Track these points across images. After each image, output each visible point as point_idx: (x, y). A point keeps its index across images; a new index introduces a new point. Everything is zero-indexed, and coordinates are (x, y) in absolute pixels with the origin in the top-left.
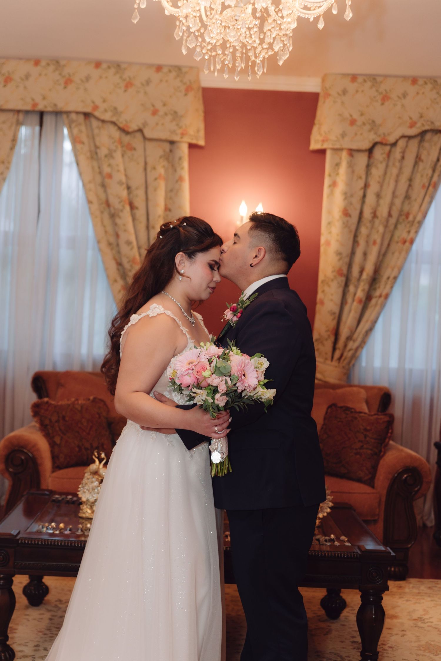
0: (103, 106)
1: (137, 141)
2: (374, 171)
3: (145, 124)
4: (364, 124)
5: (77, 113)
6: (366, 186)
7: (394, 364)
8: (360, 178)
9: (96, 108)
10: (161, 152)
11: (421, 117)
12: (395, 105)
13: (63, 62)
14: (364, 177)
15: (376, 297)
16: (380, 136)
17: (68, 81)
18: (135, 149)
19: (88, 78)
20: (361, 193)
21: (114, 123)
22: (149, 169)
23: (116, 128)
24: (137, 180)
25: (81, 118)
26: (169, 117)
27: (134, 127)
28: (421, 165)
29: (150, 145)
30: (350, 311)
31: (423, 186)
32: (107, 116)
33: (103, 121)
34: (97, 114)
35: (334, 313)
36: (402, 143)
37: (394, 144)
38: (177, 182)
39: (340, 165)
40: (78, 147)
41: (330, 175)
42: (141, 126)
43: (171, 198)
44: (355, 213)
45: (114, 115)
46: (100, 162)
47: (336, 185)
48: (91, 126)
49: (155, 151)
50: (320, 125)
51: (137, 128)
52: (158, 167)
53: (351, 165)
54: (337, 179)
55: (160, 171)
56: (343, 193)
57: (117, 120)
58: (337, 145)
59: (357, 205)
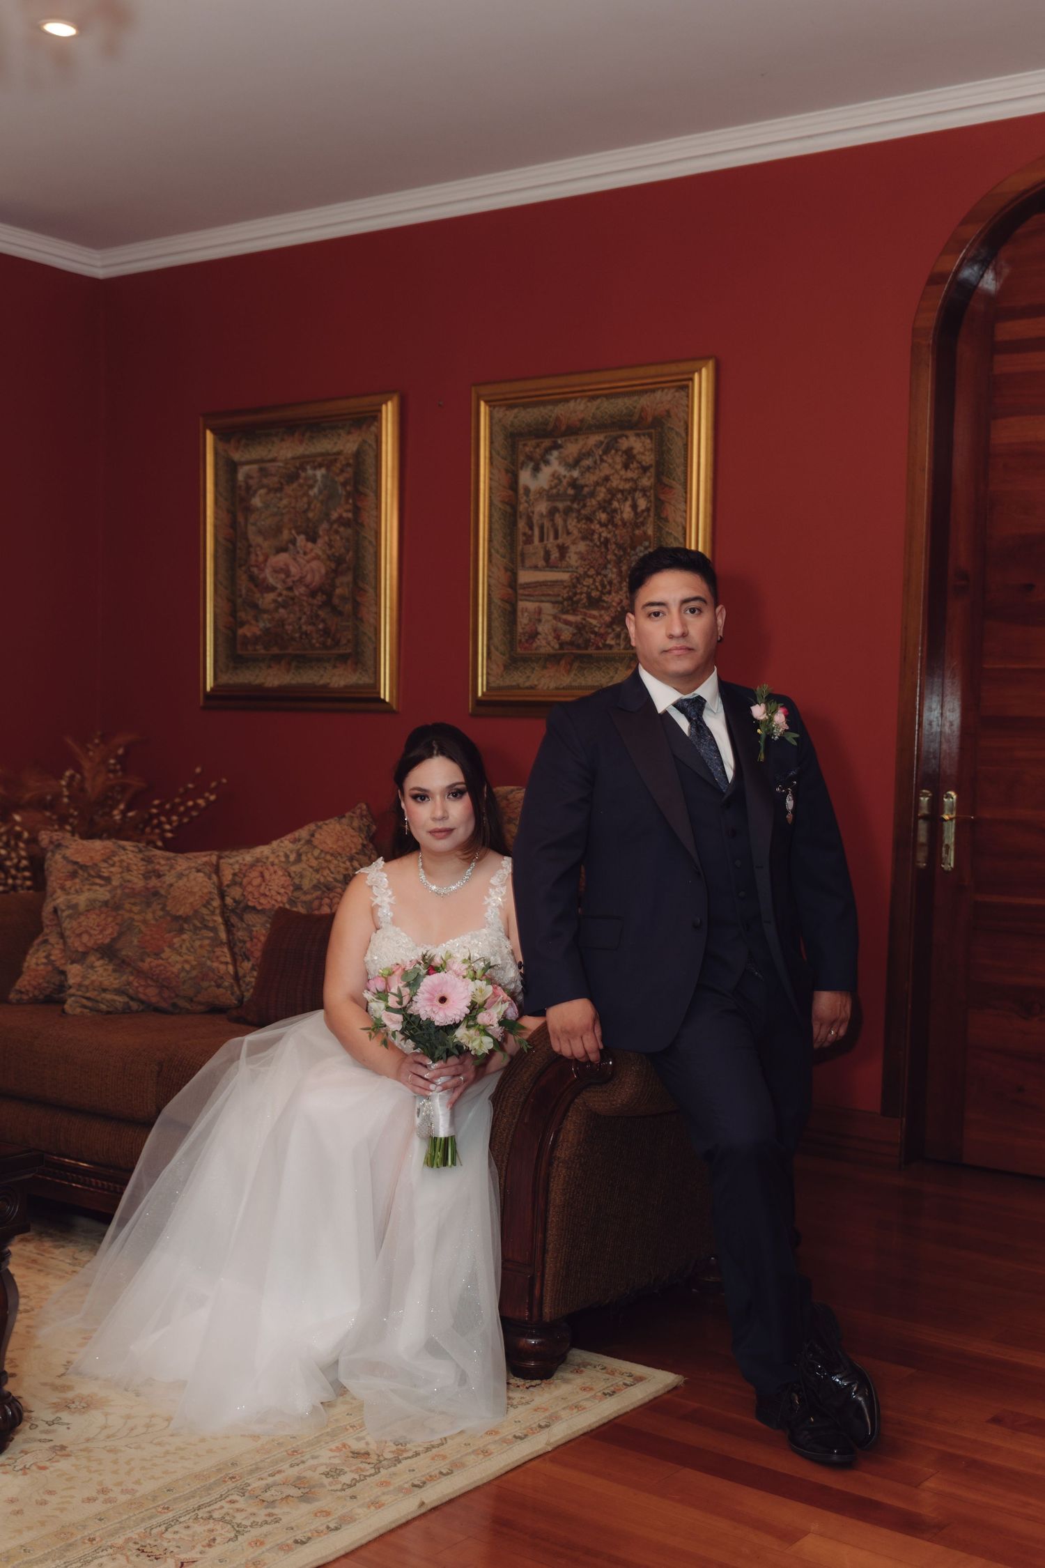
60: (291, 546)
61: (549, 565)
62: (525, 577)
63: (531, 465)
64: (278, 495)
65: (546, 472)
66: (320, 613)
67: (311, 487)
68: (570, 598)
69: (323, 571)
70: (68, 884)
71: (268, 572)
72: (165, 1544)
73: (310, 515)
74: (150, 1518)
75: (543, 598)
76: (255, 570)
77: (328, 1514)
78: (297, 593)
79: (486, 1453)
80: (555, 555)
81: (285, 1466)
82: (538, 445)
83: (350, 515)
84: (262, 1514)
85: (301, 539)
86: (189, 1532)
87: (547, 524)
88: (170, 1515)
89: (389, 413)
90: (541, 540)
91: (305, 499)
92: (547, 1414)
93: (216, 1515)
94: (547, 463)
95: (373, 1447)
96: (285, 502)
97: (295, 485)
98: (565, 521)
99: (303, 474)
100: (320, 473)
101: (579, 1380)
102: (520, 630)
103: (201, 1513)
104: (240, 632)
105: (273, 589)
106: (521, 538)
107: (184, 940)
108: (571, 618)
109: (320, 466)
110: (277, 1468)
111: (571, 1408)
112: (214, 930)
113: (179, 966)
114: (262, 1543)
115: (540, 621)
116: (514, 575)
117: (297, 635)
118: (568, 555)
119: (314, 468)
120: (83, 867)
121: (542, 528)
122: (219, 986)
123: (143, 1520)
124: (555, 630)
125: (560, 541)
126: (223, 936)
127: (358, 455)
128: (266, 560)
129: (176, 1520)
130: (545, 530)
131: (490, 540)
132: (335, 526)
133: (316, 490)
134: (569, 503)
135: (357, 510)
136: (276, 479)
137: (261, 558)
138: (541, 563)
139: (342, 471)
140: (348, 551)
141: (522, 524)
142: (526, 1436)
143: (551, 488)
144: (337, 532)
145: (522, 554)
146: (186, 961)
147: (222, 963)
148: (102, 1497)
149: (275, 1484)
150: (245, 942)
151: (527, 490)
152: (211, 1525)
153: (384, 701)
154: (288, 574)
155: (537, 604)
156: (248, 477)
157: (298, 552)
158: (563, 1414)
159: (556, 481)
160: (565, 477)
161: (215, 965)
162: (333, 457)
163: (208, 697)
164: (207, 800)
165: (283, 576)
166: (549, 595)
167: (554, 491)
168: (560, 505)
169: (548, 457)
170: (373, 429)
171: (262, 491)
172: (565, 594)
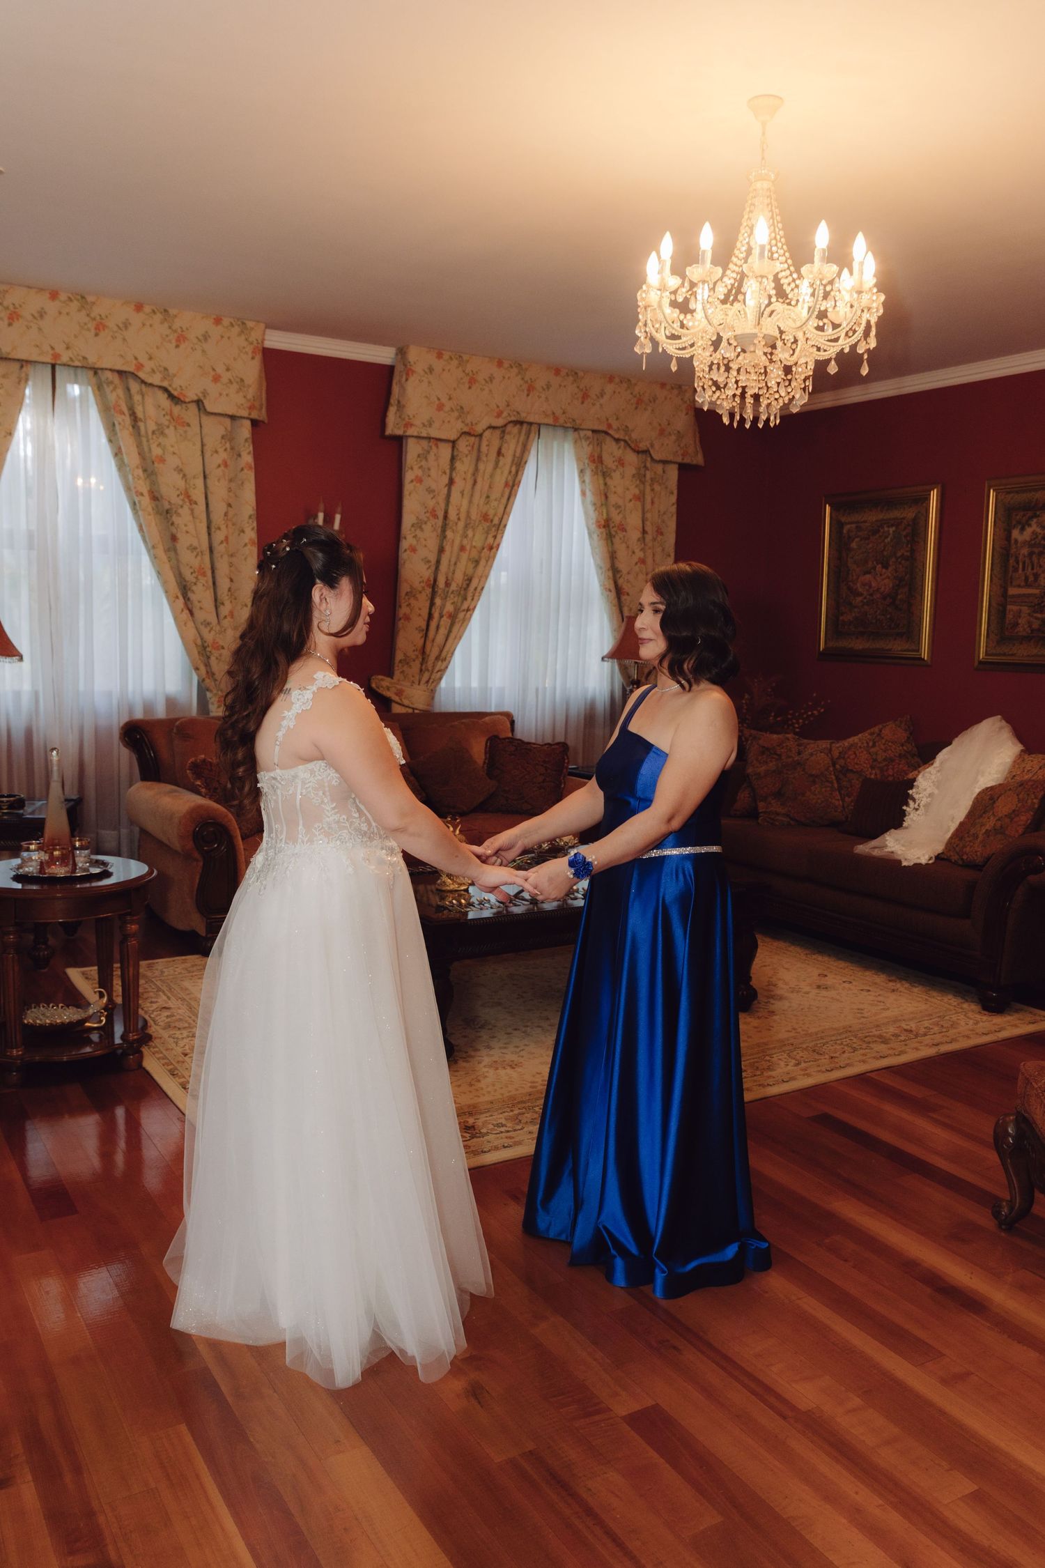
0: (148, 365)
1: (191, 414)
2: (458, 465)
3: (205, 393)
4: (452, 410)
5: (112, 370)
6: (451, 482)
7: (475, 684)
8: (445, 473)
9: (140, 366)
10: (221, 431)
11: (508, 406)
12: (482, 390)
13: (90, 299)
14: (448, 471)
15: (464, 610)
16: (467, 425)
17: (100, 327)
18: (188, 425)
19: (126, 325)
20: (445, 490)
21: (165, 390)
22: (207, 455)
23: (166, 395)
24: (195, 467)
25: (115, 378)
26: (235, 386)
27: (191, 395)
28: (502, 460)
29: (206, 420)
30: (438, 627)
31: (506, 484)
32: (156, 379)
33: (151, 385)
34: (141, 374)
35: (423, 630)
36: (487, 434)
37: (480, 436)
38: (242, 469)
39: (423, 456)
40: (118, 419)
41: (412, 468)
42: (201, 395)
43: (230, 490)
44: (441, 514)
45: (164, 378)
46: (144, 440)
47: (419, 480)
48: (128, 390)
49: (214, 430)
50: (400, 406)
51: (195, 398)
52: (221, 450)
53: (437, 457)
54: (420, 473)
55: (223, 455)
56: (430, 491)
57: (170, 386)
58: (424, 434)
59: (443, 506)
60: (872, 570)
61: (1028, 585)
62: (1012, 591)
63: (1020, 527)
64: (867, 542)
65: (1029, 531)
66: (888, 608)
67: (887, 537)
68: (1039, 604)
69: (891, 585)
70: (760, 758)
71: (858, 585)
72: (824, 1050)
73: (885, 553)
74: (816, 1040)
75: (1024, 604)
76: (851, 584)
77: (894, 1049)
78: (875, 597)
79: (968, 1037)
80: (1031, 579)
81: (873, 1030)
82: (1024, 515)
83: (908, 554)
84: (864, 1046)
85: (879, 567)
86: (832, 1047)
87: (1027, 561)
88: (824, 1041)
89: (934, 495)
90: (1023, 570)
91: (882, 544)
92: (999, 1026)
93: (845, 1043)
94: (1030, 525)
95: (914, 1029)
96: (870, 546)
97: (878, 535)
98: (1039, 559)
99: (882, 530)
100: (892, 530)
101: (1016, 1016)
102: (1007, 622)
103: (838, 1042)
104: (841, 618)
105: (862, 595)
106: (1011, 569)
107: (816, 788)
108: (1039, 615)
109: (892, 525)
110: (870, 1030)
111: (1012, 1026)
112: (832, 783)
113: (814, 801)
114: (866, 1055)
115: (1020, 617)
116: (1006, 591)
117: (874, 621)
118: (1039, 579)
119: (888, 527)
120: (768, 749)
121: (1024, 563)
122: (836, 811)
123: (813, 1041)
124: (1029, 622)
125: (1035, 571)
126: (836, 786)
127: (915, 520)
128: (858, 579)
129: (827, 1043)
130: (1026, 564)
131: (992, 570)
132: (899, 560)
133: (889, 539)
134: (1042, 549)
135: (912, 551)
136: (866, 532)
137: (855, 577)
138: (1023, 584)
139: (905, 528)
140: (906, 575)
141: (1012, 561)
142: (988, 1034)
143: (1031, 540)
144: (900, 563)
145: (1011, 578)
146: (818, 799)
147: (836, 800)
148: (794, 1031)
149: (869, 1036)
150: (848, 788)
151: (1016, 541)
152: (842, 1046)
153: (924, 659)
154: (870, 587)
155: (1018, 607)
156: (849, 531)
157: (877, 574)
158: (1007, 1027)
159: (1035, 536)
160: (1040, 534)
161: (834, 801)
162: (900, 521)
163: (821, 654)
164: (819, 711)
165: (867, 587)
166: (1025, 602)
167: (1033, 542)
168: (1036, 550)
169: (1030, 522)
170: (924, 505)
171: (857, 540)
172: (1036, 601)
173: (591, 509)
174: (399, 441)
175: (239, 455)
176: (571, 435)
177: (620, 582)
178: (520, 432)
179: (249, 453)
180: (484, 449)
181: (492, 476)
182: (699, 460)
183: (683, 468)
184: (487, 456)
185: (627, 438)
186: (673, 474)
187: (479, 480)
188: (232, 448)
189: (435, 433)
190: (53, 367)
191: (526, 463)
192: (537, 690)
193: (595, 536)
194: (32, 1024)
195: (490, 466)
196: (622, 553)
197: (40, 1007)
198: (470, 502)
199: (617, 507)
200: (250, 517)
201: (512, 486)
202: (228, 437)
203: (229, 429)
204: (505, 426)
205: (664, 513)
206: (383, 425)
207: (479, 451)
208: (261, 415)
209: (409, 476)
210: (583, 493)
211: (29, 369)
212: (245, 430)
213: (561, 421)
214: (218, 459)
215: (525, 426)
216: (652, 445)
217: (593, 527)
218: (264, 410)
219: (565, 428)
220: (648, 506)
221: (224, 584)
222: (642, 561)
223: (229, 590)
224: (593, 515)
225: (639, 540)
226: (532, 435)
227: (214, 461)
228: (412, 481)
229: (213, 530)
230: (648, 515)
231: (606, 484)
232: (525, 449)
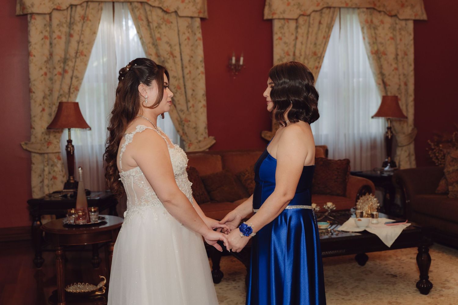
1: (173, 18)
2: (299, 30)
3: (178, 8)
4: (294, 5)
5: (138, 2)
10: (186, 24)
14: (294, 34)
16: (302, 11)
18: (172, 23)
20: (293, 43)
21: (160, 8)
22: (181, 35)
23: (161, 11)
24: (175, 40)
25: (139, 5)
26: (191, 4)
27: (172, 9)
28: (321, 26)
29: (180, 20)
31: (324, 37)
32: (156, 4)
33: (154, 7)
34: (150, 3)
36: (313, 14)
37: (309, 15)
38: (197, 40)
39: (282, 27)
40: (141, 22)
41: (277, 33)
42: (176, 9)
43: (192, 50)
44: (291, 54)
45: (160, 3)
46: (152, 31)
47: (280, 39)
48: (145, 9)
49: (183, 24)
50: (270, 5)
51: (174, 10)
52: (186, 33)
53: (288, 28)
54: (280, 35)
55: (187, 34)
56: (285, 43)
57: (162, 6)
58: (281, 17)
59: (292, 50)
173: (368, 45)
174: (270, 21)
175: (195, 34)
176: (357, 11)
177: (385, 80)
178: (330, 12)
179: (199, 33)
180: (311, 22)
181: (317, 34)
182: (424, 17)
183: (416, 22)
184: (313, 24)
185: (384, 10)
186: (411, 25)
187: (310, 36)
188: (192, 31)
189: (286, 16)
190: (113, 3)
191: (333, 26)
192: (345, 135)
193: (371, 58)
194: (71, 292)
195: (315, 29)
196: (385, 66)
197: (78, 284)
198: (306, 47)
199: (381, 43)
200: (201, 61)
201: (327, 38)
202: (189, 27)
203: (190, 22)
204: (322, 9)
205: (408, 45)
206: (263, 15)
207: (309, 22)
208: (206, 15)
209: (275, 37)
210: (364, 38)
211: (103, 5)
212: (197, 23)
213: (350, 5)
214: (185, 37)
215: (332, 9)
216: (398, 12)
217: (370, 54)
218: (206, 14)
219: (354, 8)
220: (398, 41)
221: (189, 92)
222: (396, 69)
223: (192, 95)
224: (369, 48)
225: (394, 59)
226: (336, 13)
227: (183, 38)
228: (277, 39)
229: (184, 68)
230: (399, 47)
231: (375, 33)
232: (332, 20)
